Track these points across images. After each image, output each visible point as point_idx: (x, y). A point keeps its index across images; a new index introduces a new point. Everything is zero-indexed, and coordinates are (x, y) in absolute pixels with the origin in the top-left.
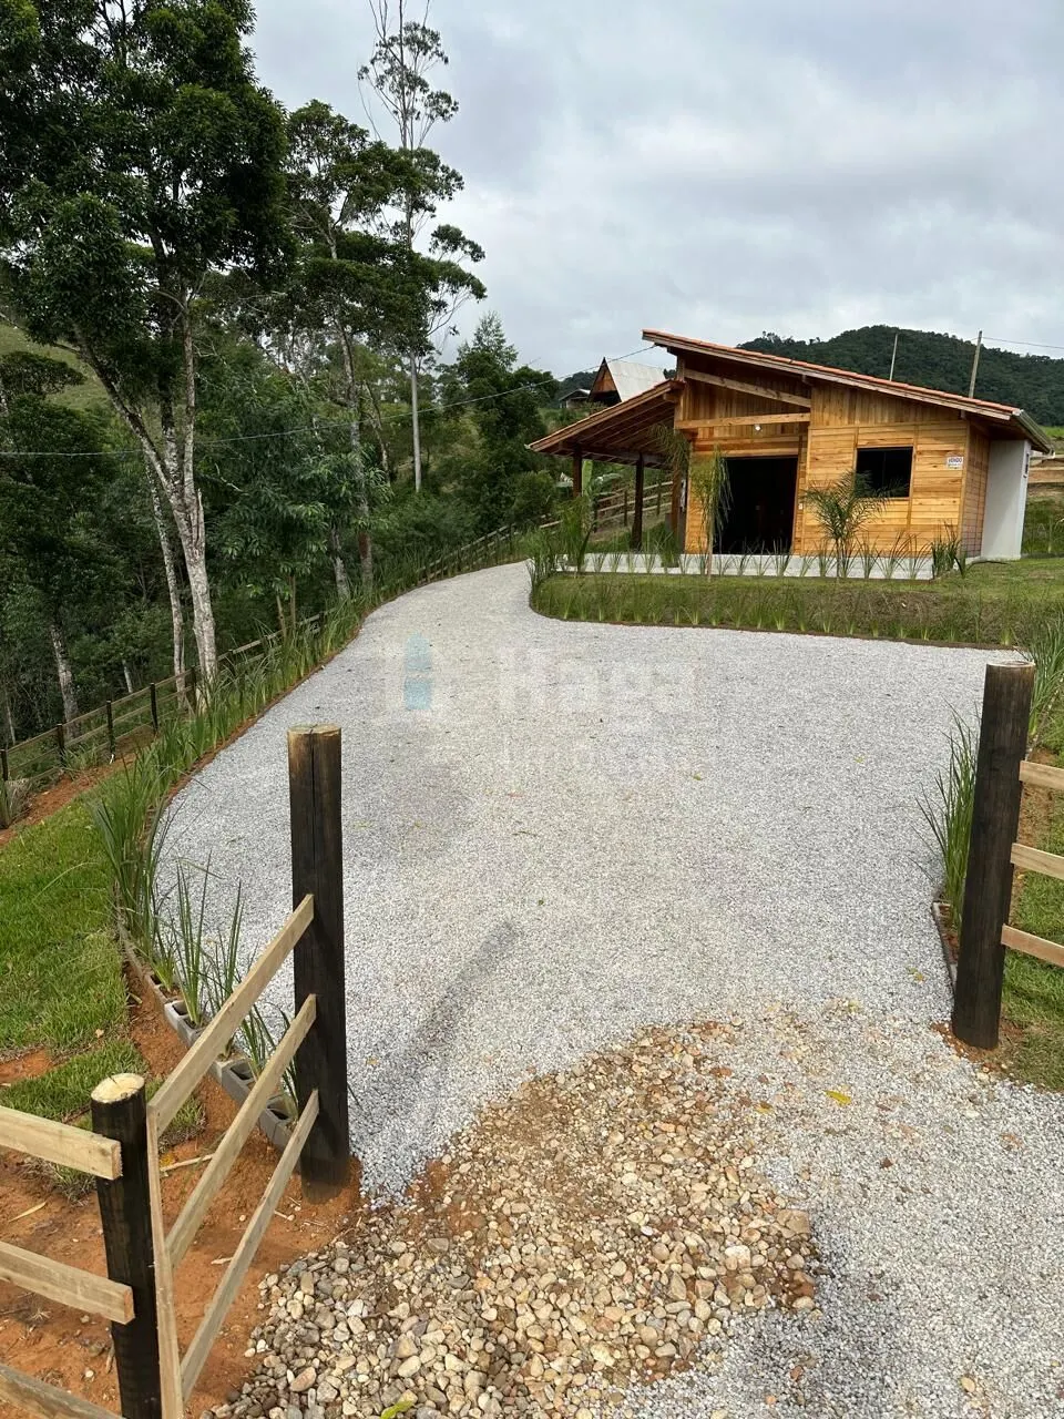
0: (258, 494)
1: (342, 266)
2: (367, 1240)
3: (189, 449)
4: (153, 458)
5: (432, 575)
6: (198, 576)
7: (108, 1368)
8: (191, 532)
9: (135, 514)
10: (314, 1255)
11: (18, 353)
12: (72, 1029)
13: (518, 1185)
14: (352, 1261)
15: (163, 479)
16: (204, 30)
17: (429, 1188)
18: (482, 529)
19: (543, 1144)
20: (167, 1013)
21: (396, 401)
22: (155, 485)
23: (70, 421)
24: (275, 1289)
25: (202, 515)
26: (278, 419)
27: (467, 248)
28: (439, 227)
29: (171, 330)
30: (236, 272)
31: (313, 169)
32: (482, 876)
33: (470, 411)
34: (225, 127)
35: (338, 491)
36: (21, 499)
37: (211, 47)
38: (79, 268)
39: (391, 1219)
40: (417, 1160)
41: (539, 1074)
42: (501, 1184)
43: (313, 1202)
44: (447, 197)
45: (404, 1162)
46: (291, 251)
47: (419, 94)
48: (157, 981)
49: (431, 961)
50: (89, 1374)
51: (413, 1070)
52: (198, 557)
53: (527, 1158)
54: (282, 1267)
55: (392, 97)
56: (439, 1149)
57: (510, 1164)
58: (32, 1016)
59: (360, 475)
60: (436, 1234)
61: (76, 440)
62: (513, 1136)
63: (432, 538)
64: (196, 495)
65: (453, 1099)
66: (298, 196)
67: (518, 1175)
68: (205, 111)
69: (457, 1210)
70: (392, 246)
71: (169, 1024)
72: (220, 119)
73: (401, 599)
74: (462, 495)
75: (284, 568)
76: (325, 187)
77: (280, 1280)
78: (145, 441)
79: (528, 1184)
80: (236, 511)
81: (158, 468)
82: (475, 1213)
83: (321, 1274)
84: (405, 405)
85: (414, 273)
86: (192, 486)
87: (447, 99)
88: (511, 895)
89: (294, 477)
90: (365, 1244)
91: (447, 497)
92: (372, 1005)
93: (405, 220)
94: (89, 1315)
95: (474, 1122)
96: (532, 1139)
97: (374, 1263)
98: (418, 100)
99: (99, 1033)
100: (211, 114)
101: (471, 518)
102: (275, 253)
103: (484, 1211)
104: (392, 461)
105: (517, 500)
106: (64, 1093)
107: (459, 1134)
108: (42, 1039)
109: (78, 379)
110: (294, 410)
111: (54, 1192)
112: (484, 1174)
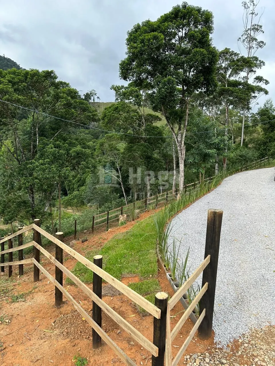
0: (199, 147)
1: (229, 89)
2: (215, 355)
3: (184, 135)
4: (175, 138)
5: (244, 169)
6: (182, 166)
7: (146, 364)
8: (182, 156)
9: (168, 151)
10: (200, 354)
11: (149, 114)
12: (145, 273)
13: (263, 357)
14: (210, 360)
15: (177, 143)
16: (201, 34)
17: (234, 347)
18: (259, 158)
19: (272, 347)
20: (167, 275)
21: (237, 123)
22: (174, 144)
23: (157, 129)
24: (188, 359)
25: (185, 152)
26: (207, 128)
27: (264, 81)
28: (256, 77)
29: (183, 107)
30: (201, 92)
31: (223, 65)
32: (255, 259)
33: (260, 125)
34: (203, 57)
35: (220, 146)
36: (145, 147)
37: (202, 39)
38: (165, 94)
39: (222, 352)
40: (231, 338)
41: (272, 325)
42: (257, 354)
43: (200, 339)
44: (260, 68)
45: (227, 337)
46: (216, 86)
47: (254, 42)
48: (165, 267)
49: (238, 280)
50: (142, 363)
51: (231, 311)
52: (182, 162)
53: (266, 349)
54: (191, 354)
55: (246, 44)
56: (238, 337)
57: (261, 349)
58: (137, 267)
59: (226, 142)
60: (236, 362)
61: (158, 133)
62: (262, 341)
63: (244, 159)
64: (184, 147)
65: (243, 323)
66: (218, 72)
67: (263, 353)
68: (199, 54)
69: (243, 357)
70: (243, 83)
71: (167, 278)
72: (202, 56)
73: (234, 175)
74: (255, 148)
75: (203, 165)
76: (226, 69)
77: (190, 358)
78: (174, 134)
79: (266, 357)
80: (193, 151)
81: (176, 140)
82: (249, 360)
83: (201, 360)
84: (240, 124)
85: (248, 89)
86: (183, 144)
87: (262, 42)
88: (264, 267)
89: (209, 142)
90: (214, 356)
91: (250, 148)
92: (220, 288)
93: (246, 76)
94: (143, 348)
95: (249, 332)
96: (268, 344)
97: (217, 363)
98: (254, 44)
99: (151, 276)
100: (200, 55)
101: (257, 154)
102: (211, 87)
103: (251, 360)
104: (235, 138)
105: (272, 150)
106: (142, 289)
107: (244, 334)
108: (138, 274)
109: (160, 120)
110: (211, 126)
111: (138, 313)
112: (252, 349)
